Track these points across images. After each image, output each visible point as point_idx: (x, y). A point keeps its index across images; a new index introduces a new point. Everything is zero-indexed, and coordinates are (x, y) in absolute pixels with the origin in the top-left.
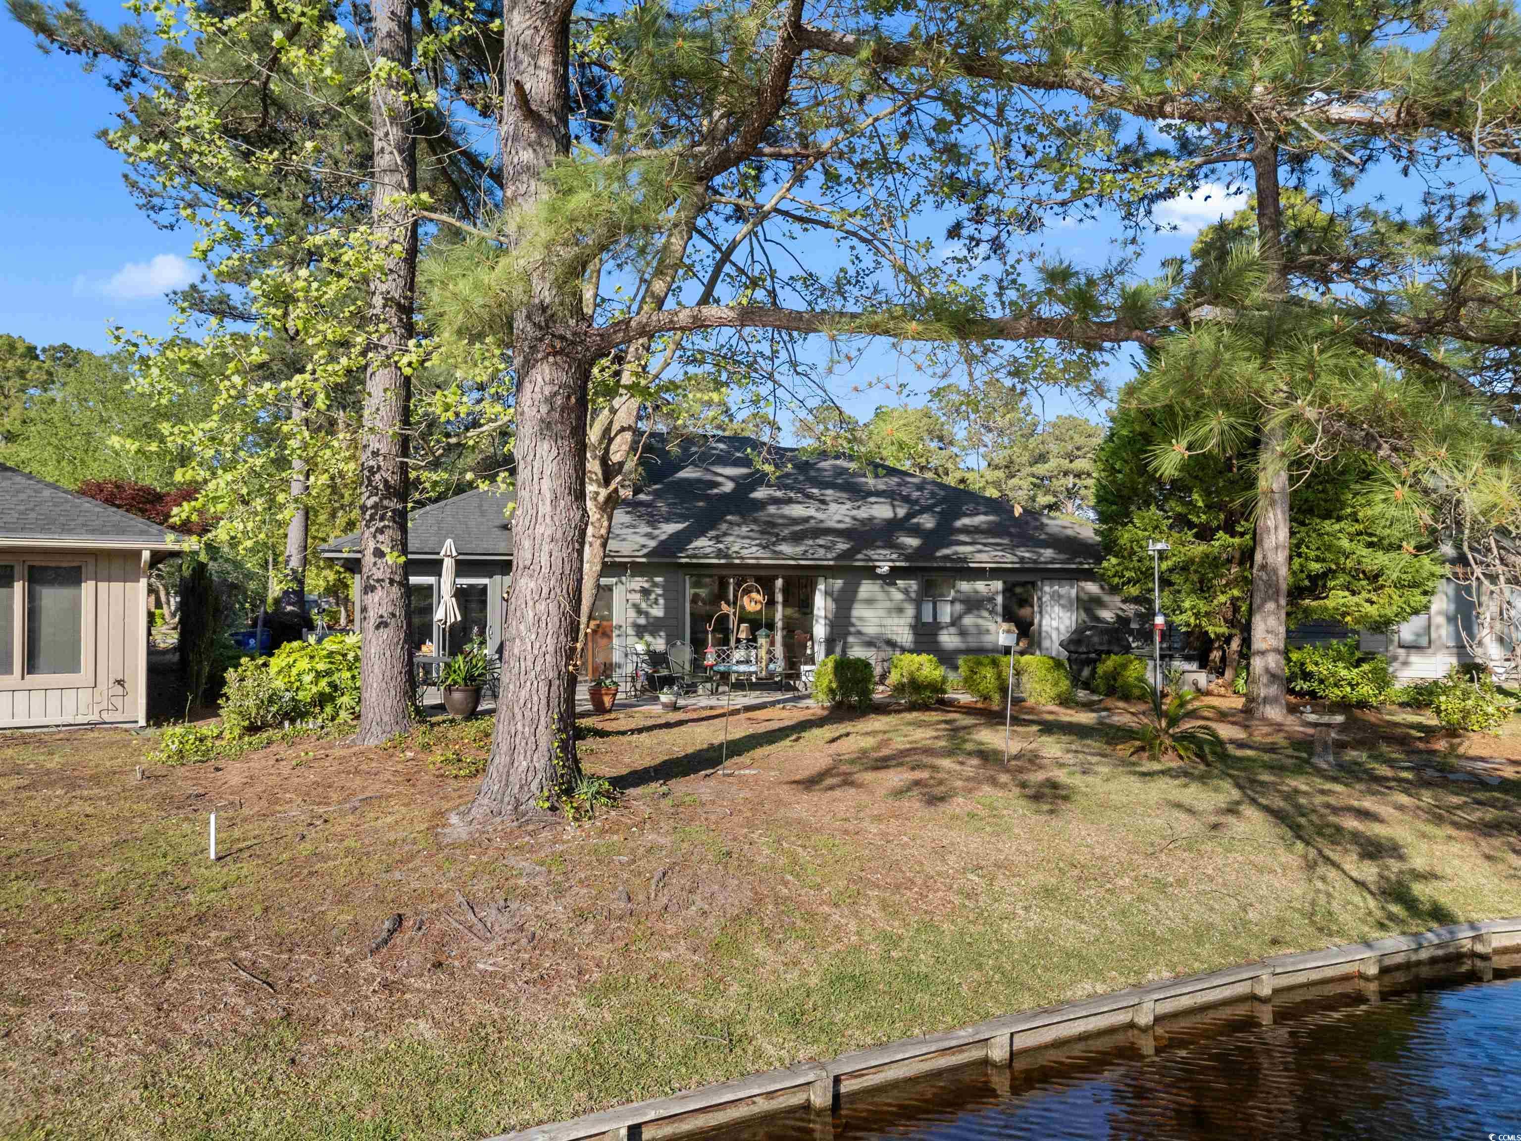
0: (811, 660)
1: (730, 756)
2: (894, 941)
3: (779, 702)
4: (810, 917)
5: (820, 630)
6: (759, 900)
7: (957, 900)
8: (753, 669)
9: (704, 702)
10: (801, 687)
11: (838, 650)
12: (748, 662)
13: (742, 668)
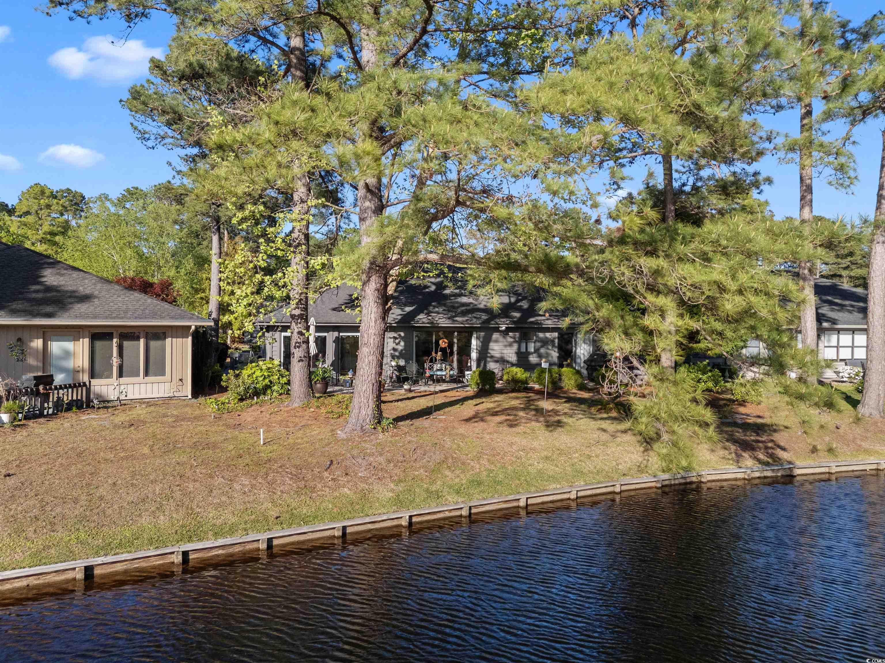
0: (469, 369)
1: (435, 411)
2: (491, 471)
3: (455, 388)
4: (463, 464)
5: (474, 355)
6: (446, 458)
7: (514, 459)
8: (444, 373)
9: (423, 388)
10: (465, 381)
11: (482, 364)
12: (441, 370)
13: (439, 373)
